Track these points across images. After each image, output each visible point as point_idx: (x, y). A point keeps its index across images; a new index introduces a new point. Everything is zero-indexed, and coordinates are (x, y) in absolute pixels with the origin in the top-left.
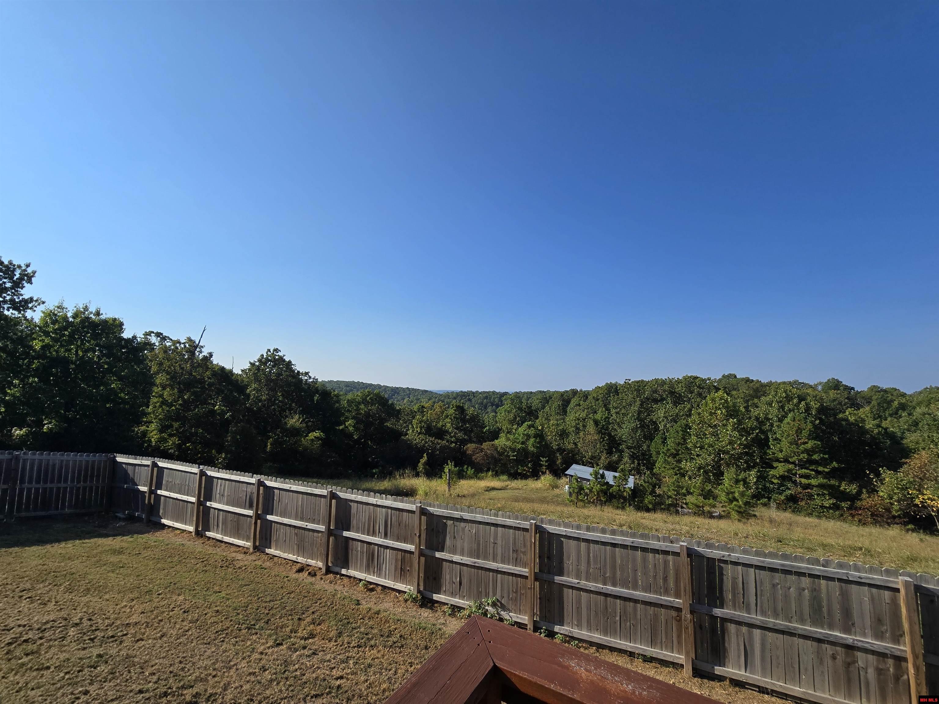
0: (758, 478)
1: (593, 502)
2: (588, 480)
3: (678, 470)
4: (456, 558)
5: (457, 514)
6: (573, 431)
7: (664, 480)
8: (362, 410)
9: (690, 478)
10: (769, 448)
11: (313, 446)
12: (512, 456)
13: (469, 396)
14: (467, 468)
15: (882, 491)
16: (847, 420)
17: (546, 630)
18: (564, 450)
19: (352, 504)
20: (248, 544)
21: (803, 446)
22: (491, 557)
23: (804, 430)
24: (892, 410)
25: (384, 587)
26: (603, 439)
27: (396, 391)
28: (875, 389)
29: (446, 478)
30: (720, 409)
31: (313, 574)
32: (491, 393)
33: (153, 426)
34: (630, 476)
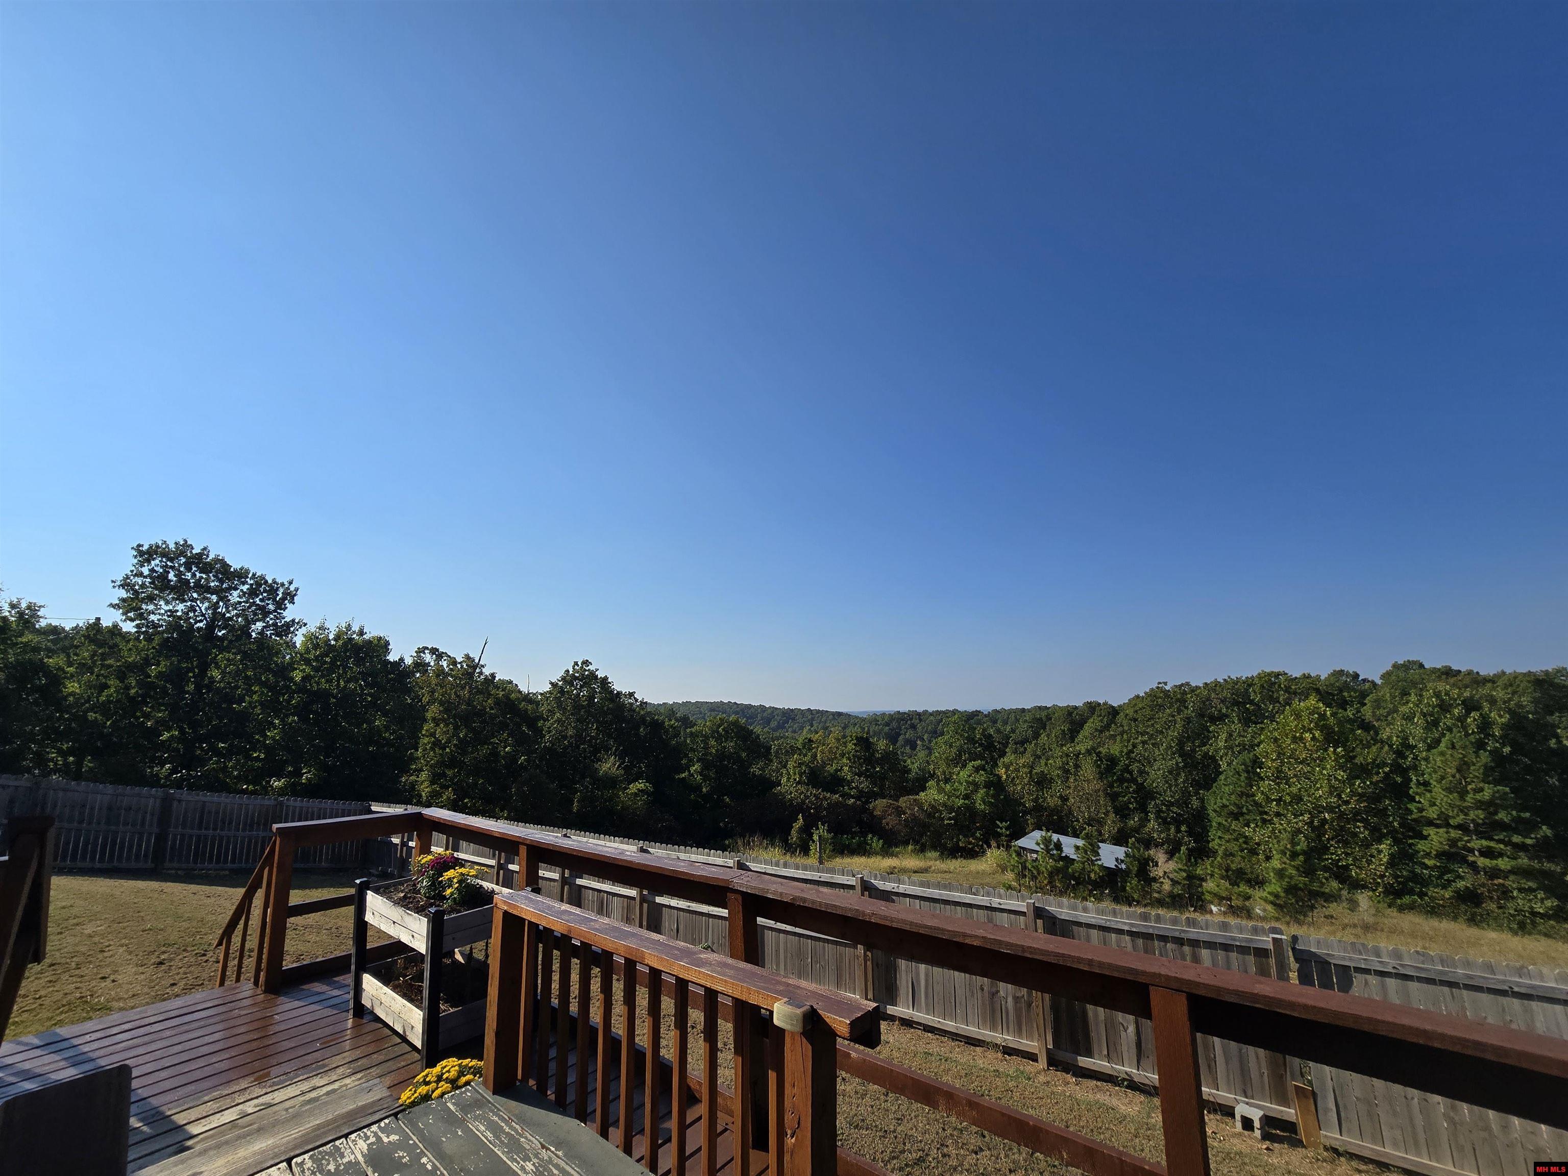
0: (1395, 856)
2: (1036, 852)
6: (1058, 775)
8: (713, 748)
10: (1411, 799)
11: (635, 803)
12: (948, 818)
13: (911, 719)
14: (872, 839)
18: (1045, 809)
21: (1474, 795)
27: (789, 715)
30: (1310, 730)
32: (950, 714)
33: (424, 775)
34: (1100, 844)
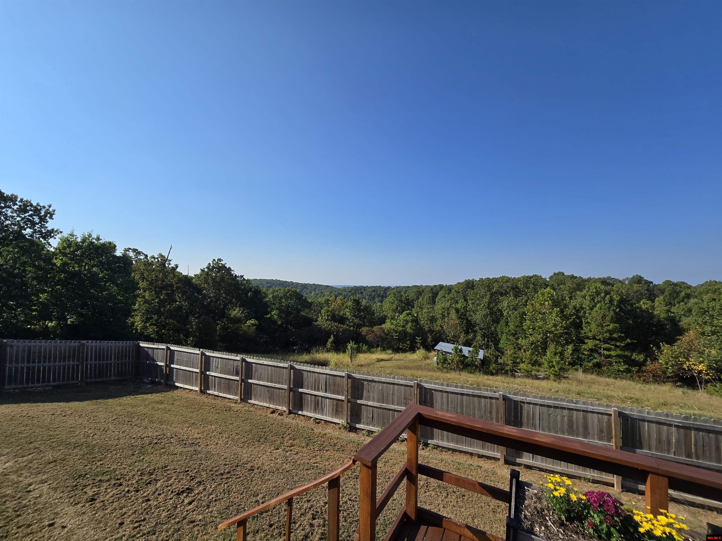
0: (574, 351)
1: (454, 369)
2: (451, 353)
3: (516, 345)
4: (370, 403)
5: (370, 378)
6: (440, 317)
7: (506, 352)
8: (284, 303)
9: (525, 351)
10: (582, 329)
11: (250, 330)
12: (395, 336)
13: (361, 290)
14: (362, 345)
15: (661, 359)
16: (640, 308)
17: (423, 442)
18: (434, 331)
19: (304, 372)
20: (237, 398)
21: (606, 327)
22: (391, 402)
23: (608, 316)
24: (679, 299)
25: (326, 421)
26: (463, 322)
27: (305, 286)
28: (668, 283)
29: (349, 353)
30: (547, 301)
31: (281, 414)
34: (480, 350)
